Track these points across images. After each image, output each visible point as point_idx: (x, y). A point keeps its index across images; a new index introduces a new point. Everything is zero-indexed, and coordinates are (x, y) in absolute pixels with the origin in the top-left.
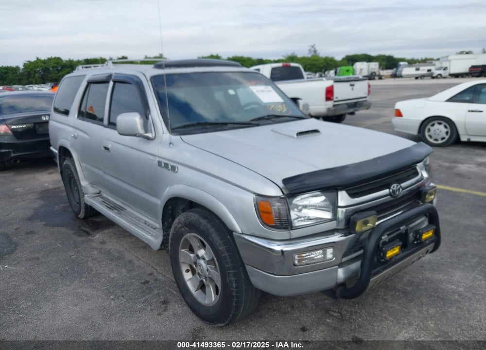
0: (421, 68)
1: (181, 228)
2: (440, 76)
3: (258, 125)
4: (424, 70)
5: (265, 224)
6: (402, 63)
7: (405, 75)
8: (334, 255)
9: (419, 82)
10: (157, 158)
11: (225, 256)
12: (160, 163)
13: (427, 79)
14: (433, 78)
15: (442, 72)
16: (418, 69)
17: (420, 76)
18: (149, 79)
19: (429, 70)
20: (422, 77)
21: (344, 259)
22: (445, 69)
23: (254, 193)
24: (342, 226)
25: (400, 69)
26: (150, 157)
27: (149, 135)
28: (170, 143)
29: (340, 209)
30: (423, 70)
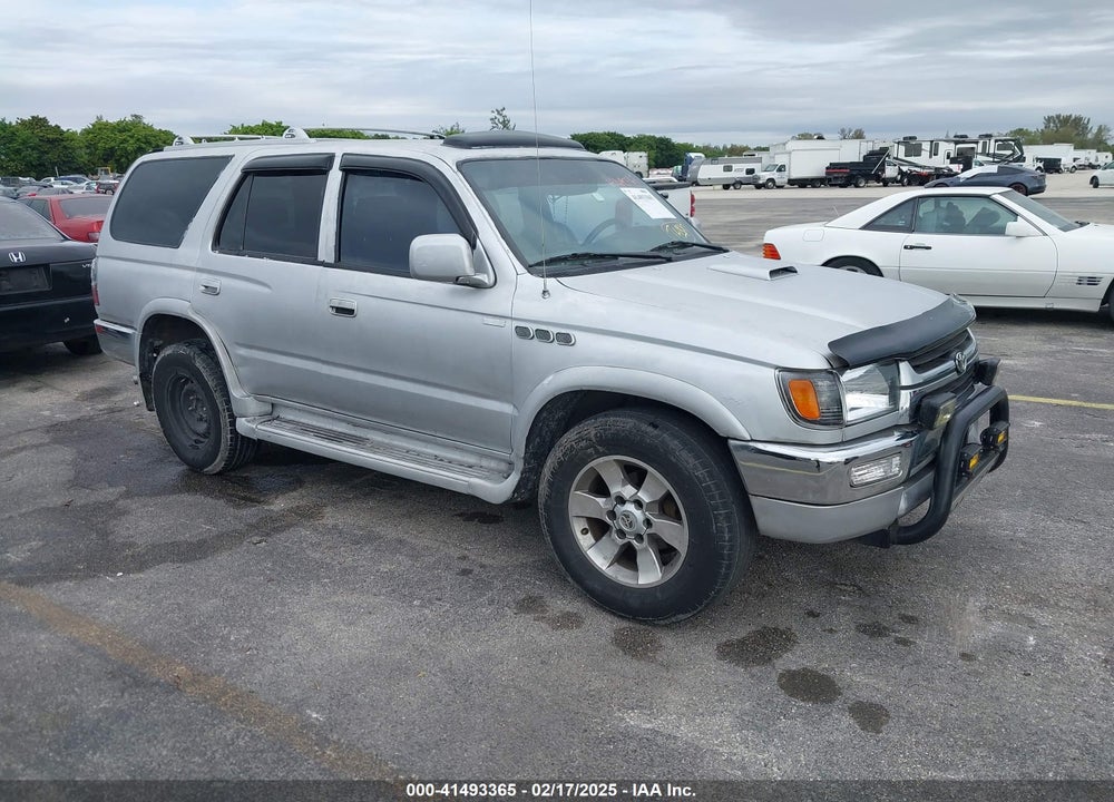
0: (735, 166)
1: (587, 448)
2: (771, 184)
3: (669, 260)
4: (742, 170)
5: (798, 417)
6: (693, 155)
7: (704, 180)
8: (901, 466)
9: (732, 194)
10: (509, 321)
11: (709, 486)
12: (522, 332)
13: (746, 189)
14: (759, 187)
15: (775, 175)
16: (728, 169)
17: (733, 182)
18: (455, 168)
19: (750, 171)
20: (738, 184)
21: (913, 472)
22: (781, 169)
23: (777, 368)
24: (906, 420)
25: (692, 167)
26: (490, 320)
27: (481, 277)
28: (544, 292)
29: (903, 392)
30: (739, 170)
